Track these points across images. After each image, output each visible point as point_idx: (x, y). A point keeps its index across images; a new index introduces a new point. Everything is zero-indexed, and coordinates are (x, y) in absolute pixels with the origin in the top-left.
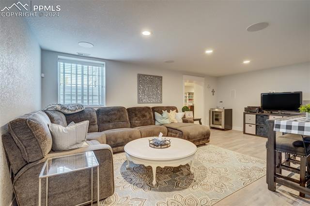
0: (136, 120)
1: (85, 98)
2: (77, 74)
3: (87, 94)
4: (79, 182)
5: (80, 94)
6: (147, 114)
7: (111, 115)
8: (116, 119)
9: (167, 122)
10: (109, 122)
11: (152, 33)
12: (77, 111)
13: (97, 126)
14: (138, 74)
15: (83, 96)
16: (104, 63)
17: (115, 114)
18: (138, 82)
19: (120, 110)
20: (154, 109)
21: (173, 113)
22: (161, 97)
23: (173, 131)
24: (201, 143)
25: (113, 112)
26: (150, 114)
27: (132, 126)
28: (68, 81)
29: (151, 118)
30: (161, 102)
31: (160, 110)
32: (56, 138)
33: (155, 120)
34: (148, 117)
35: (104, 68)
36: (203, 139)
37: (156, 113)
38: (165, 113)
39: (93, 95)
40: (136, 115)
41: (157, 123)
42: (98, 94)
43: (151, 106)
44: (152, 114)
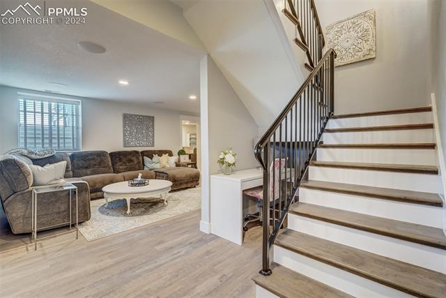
0: (121, 165)
1: (55, 141)
2: (42, 113)
3: (56, 136)
4: (59, 207)
5: (48, 136)
6: (134, 158)
7: (89, 160)
8: (95, 165)
9: (157, 166)
10: (86, 168)
11: (129, 83)
12: (46, 156)
13: (71, 173)
14: (124, 114)
15: (51, 138)
16: (80, 101)
17: (93, 159)
18: (124, 123)
19: (101, 154)
20: (144, 153)
21: (165, 157)
22: (153, 139)
23: (161, 174)
24: (189, 185)
25: (91, 157)
26: (138, 158)
27: (116, 171)
28: (30, 121)
29: (139, 163)
30: (153, 146)
31: (150, 154)
32: (36, 175)
33: (144, 165)
34: (136, 162)
35: (80, 107)
36: (192, 182)
37: (145, 157)
38: (156, 157)
39: (64, 138)
40: (120, 160)
41: (146, 168)
42: (71, 136)
43: (140, 149)
44: (141, 158)
